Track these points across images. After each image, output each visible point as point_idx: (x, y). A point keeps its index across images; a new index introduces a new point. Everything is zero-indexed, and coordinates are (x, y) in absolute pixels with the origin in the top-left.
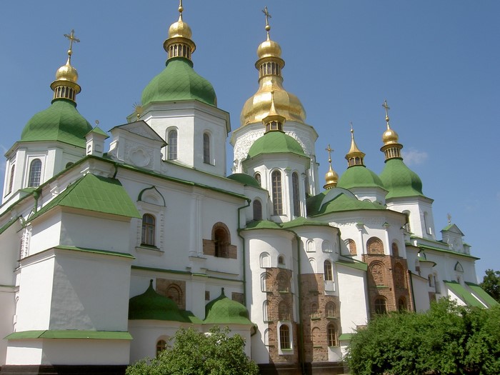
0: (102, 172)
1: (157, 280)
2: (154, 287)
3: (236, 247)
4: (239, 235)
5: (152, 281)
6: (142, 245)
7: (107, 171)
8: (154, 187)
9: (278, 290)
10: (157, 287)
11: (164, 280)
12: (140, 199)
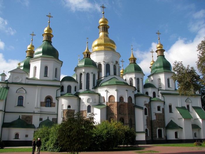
0: (4, 86)
1: (22, 116)
2: (21, 118)
3: (55, 103)
4: (56, 99)
5: (20, 116)
6: (18, 105)
7: (5, 85)
8: (22, 88)
9: (67, 117)
10: (22, 117)
11: (24, 116)
12: (16, 92)
